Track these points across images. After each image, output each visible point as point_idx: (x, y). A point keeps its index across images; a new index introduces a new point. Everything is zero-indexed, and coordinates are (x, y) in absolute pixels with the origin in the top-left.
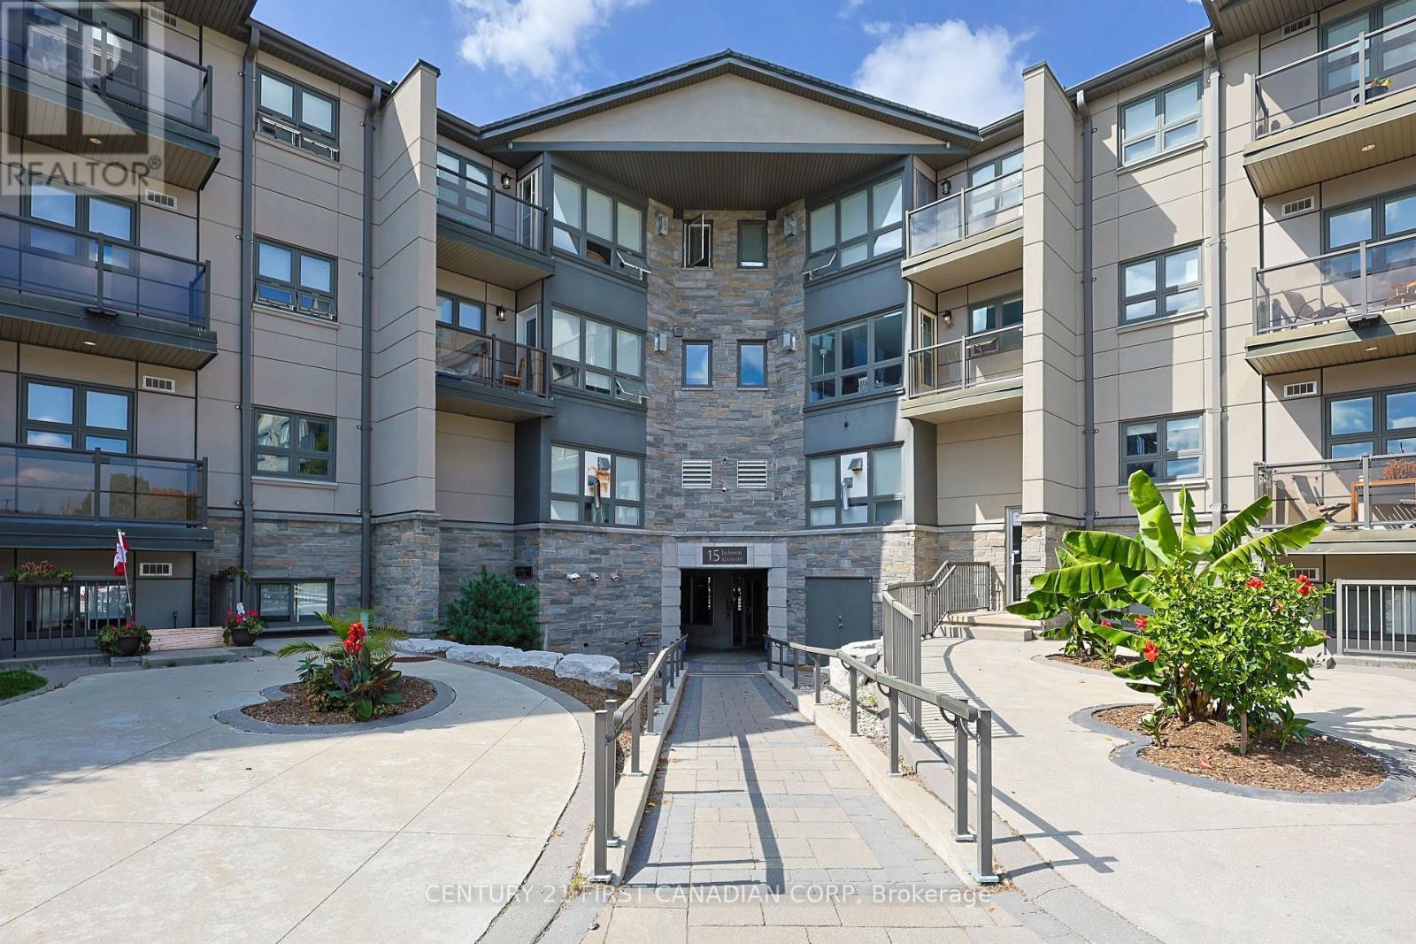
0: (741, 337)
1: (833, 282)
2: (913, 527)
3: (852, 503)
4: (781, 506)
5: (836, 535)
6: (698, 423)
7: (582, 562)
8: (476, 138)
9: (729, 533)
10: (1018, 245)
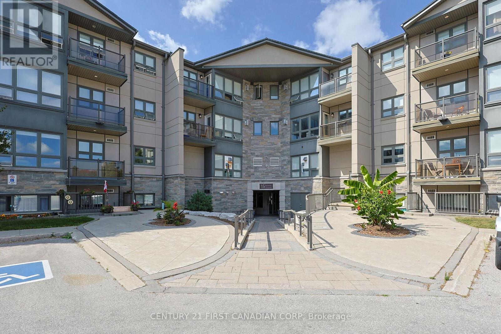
0: (271, 120)
1: (298, 104)
2: (322, 177)
3: (304, 170)
4: (283, 171)
5: (299, 180)
6: (258, 146)
7: (223, 189)
8: (193, 66)
9: (267, 179)
10: (350, 95)
